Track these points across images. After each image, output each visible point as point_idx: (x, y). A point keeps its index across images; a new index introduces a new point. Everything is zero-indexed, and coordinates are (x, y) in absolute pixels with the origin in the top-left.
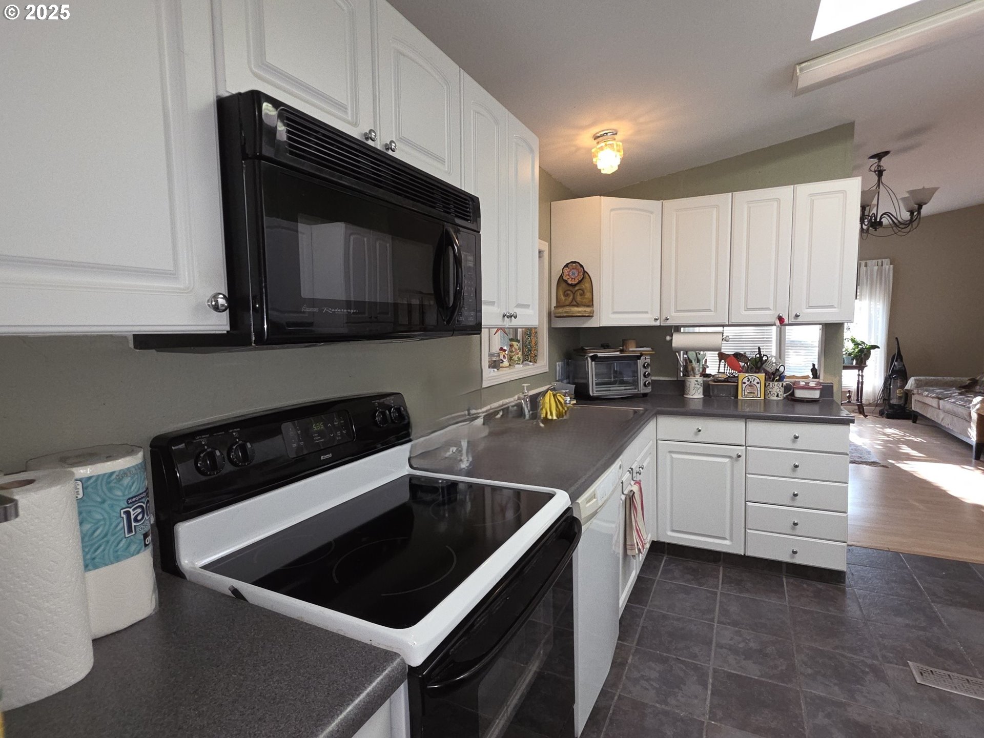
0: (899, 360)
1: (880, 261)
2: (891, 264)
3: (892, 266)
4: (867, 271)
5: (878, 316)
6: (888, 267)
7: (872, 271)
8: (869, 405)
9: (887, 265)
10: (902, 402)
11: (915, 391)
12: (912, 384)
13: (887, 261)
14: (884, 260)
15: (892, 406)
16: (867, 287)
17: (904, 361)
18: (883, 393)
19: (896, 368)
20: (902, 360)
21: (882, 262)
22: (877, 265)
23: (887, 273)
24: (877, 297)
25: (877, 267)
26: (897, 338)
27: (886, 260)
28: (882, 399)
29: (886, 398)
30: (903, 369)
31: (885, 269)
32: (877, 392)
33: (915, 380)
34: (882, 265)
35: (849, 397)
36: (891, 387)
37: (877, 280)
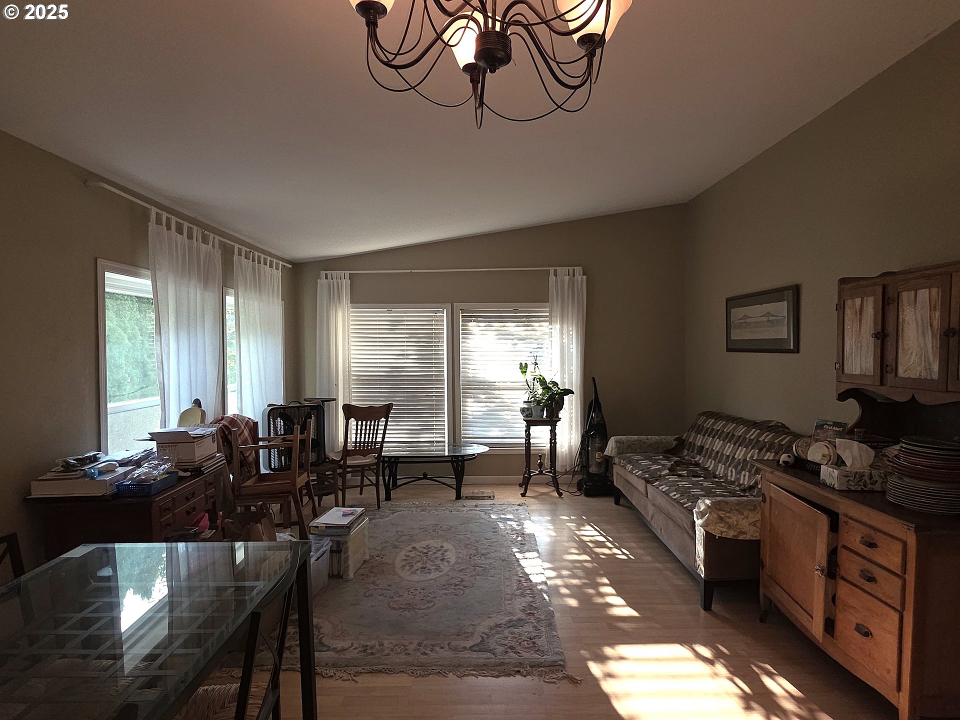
0: (597, 410)
1: (571, 268)
2: (583, 275)
3: (585, 276)
4: (556, 282)
5: (571, 347)
6: (581, 278)
7: (563, 281)
8: (566, 473)
9: (579, 275)
10: (602, 470)
11: (616, 460)
12: (612, 447)
13: (578, 270)
14: (575, 268)
15: (591, 476)
16: (557, 307)
17: (603, 412)
18: (581, 458)
19: (594, 421)
20: (600, 410)
21: (574, 270)
22: (569, 275)
23: (579, 288)
24: (570, 321)
25: (568, 277)
26: (593, 379)
27: (579, 267)
28: (580, 466)
29: (584, 465)
30: (602, 422)
31: (578, 281)
32: (574, 453)
33: (617, 442)
34: (574, 276)
35: (541, 465)
36: (589, 448)
37: (568, 294)
